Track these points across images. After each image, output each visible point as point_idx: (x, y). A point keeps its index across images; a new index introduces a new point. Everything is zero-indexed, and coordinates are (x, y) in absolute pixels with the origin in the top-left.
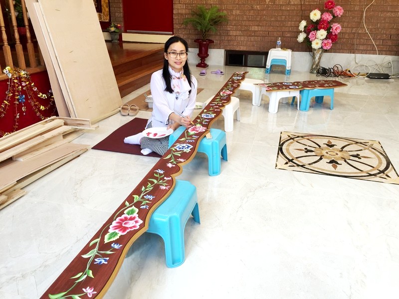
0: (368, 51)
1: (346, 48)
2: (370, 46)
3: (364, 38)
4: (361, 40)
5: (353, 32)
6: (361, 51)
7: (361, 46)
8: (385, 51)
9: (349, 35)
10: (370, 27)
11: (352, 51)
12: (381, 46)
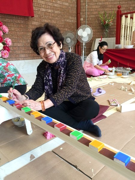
0: (27, 58)
1: (13, 57)
2: (27, 54)
3: (22, 49)
4: (21, 51)
5: (15, 45)
6: (23, 58)
7: (22, 55)
8: (35, 57)
9: (13, 48)
10: (24, 42)
11: (18, 59)
12: (33, 54)
